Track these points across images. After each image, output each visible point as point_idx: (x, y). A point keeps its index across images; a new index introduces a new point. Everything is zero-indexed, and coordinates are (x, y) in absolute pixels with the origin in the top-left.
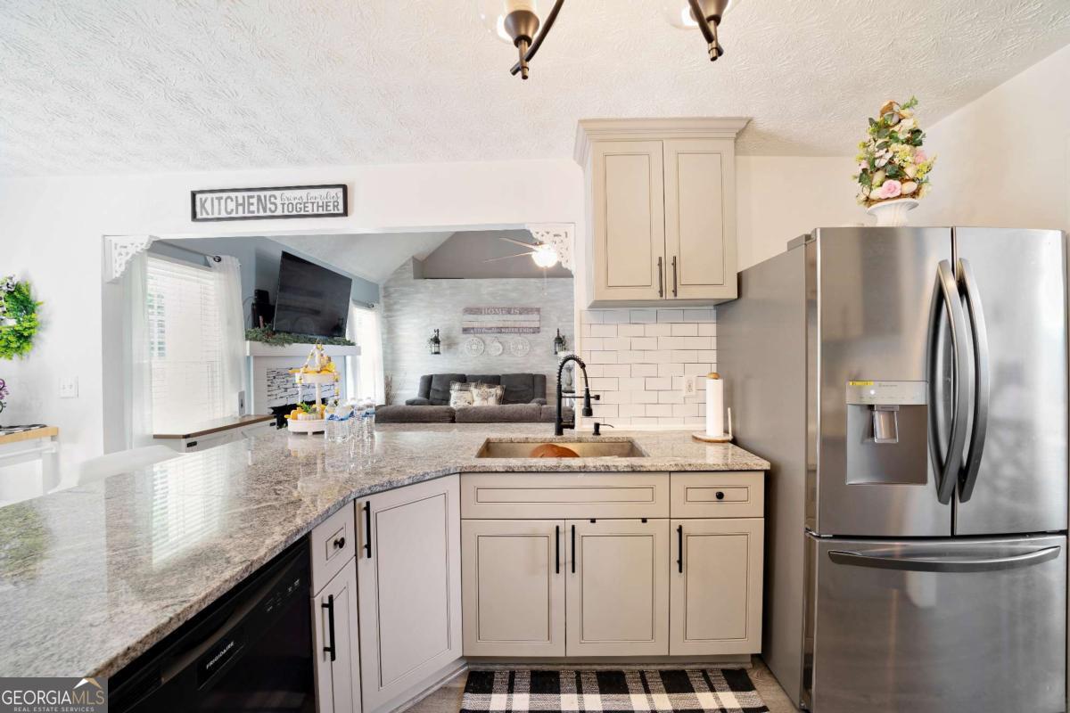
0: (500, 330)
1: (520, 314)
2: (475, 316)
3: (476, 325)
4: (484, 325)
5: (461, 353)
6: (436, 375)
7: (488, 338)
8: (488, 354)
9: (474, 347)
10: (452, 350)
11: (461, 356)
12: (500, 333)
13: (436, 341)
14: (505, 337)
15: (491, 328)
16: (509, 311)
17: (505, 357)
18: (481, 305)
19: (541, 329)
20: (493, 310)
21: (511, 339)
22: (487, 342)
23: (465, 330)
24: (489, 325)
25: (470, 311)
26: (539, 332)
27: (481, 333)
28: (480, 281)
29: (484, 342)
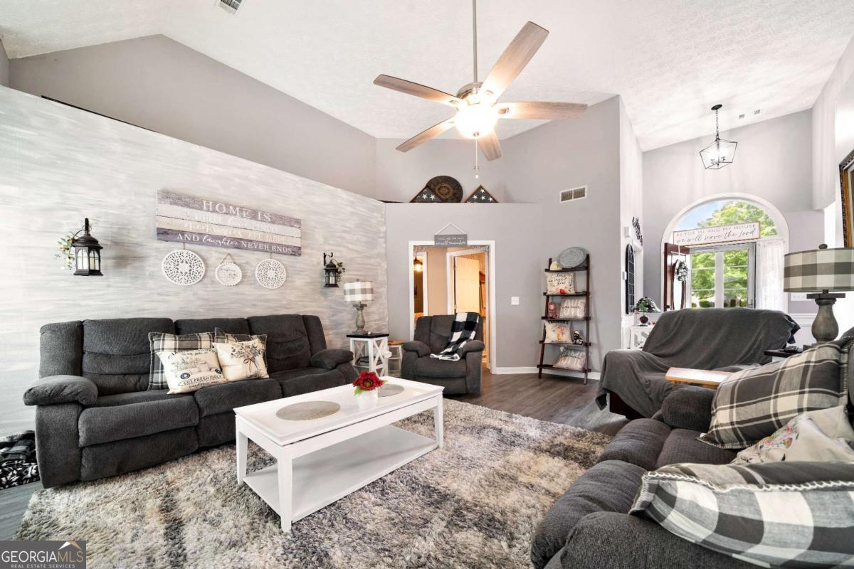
0: (238, 244)
1: (273, 222)
2: (186, 209)
3: (188, 226)
4: (207, 229)
5: (152, 276)
6: (94, 322)
7: (214, 254)
8: (213, 282)
9: (184, 268)
10: (129, 269)
11: (151, 283)
12: (238, 248)
13: (92, 245)
14: (245, 256)
15: (221, 238)
16: (254, 215)
17: (245, 289)
18: (199, 192)
19: (302, 250)
20: (224, 208)
21: (255, 260)
22: (212, 261)
23: (163, 234)
24: (218, 231)
25: (170, 197)
26: (300, 255)
27: (201, 243)
28: (196, 148)
29: (204, 260)
